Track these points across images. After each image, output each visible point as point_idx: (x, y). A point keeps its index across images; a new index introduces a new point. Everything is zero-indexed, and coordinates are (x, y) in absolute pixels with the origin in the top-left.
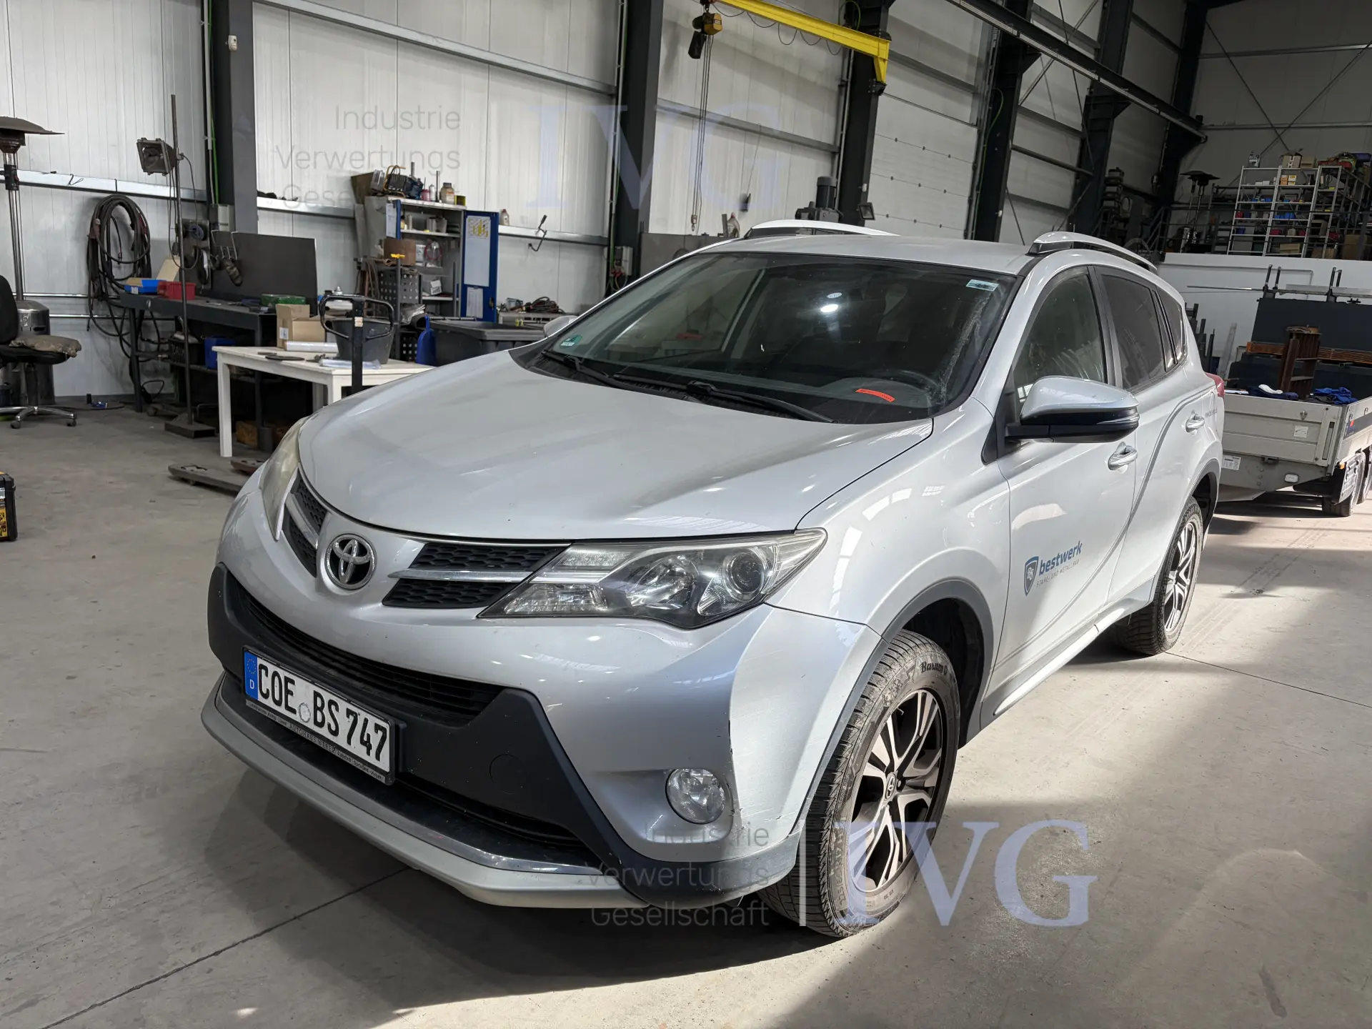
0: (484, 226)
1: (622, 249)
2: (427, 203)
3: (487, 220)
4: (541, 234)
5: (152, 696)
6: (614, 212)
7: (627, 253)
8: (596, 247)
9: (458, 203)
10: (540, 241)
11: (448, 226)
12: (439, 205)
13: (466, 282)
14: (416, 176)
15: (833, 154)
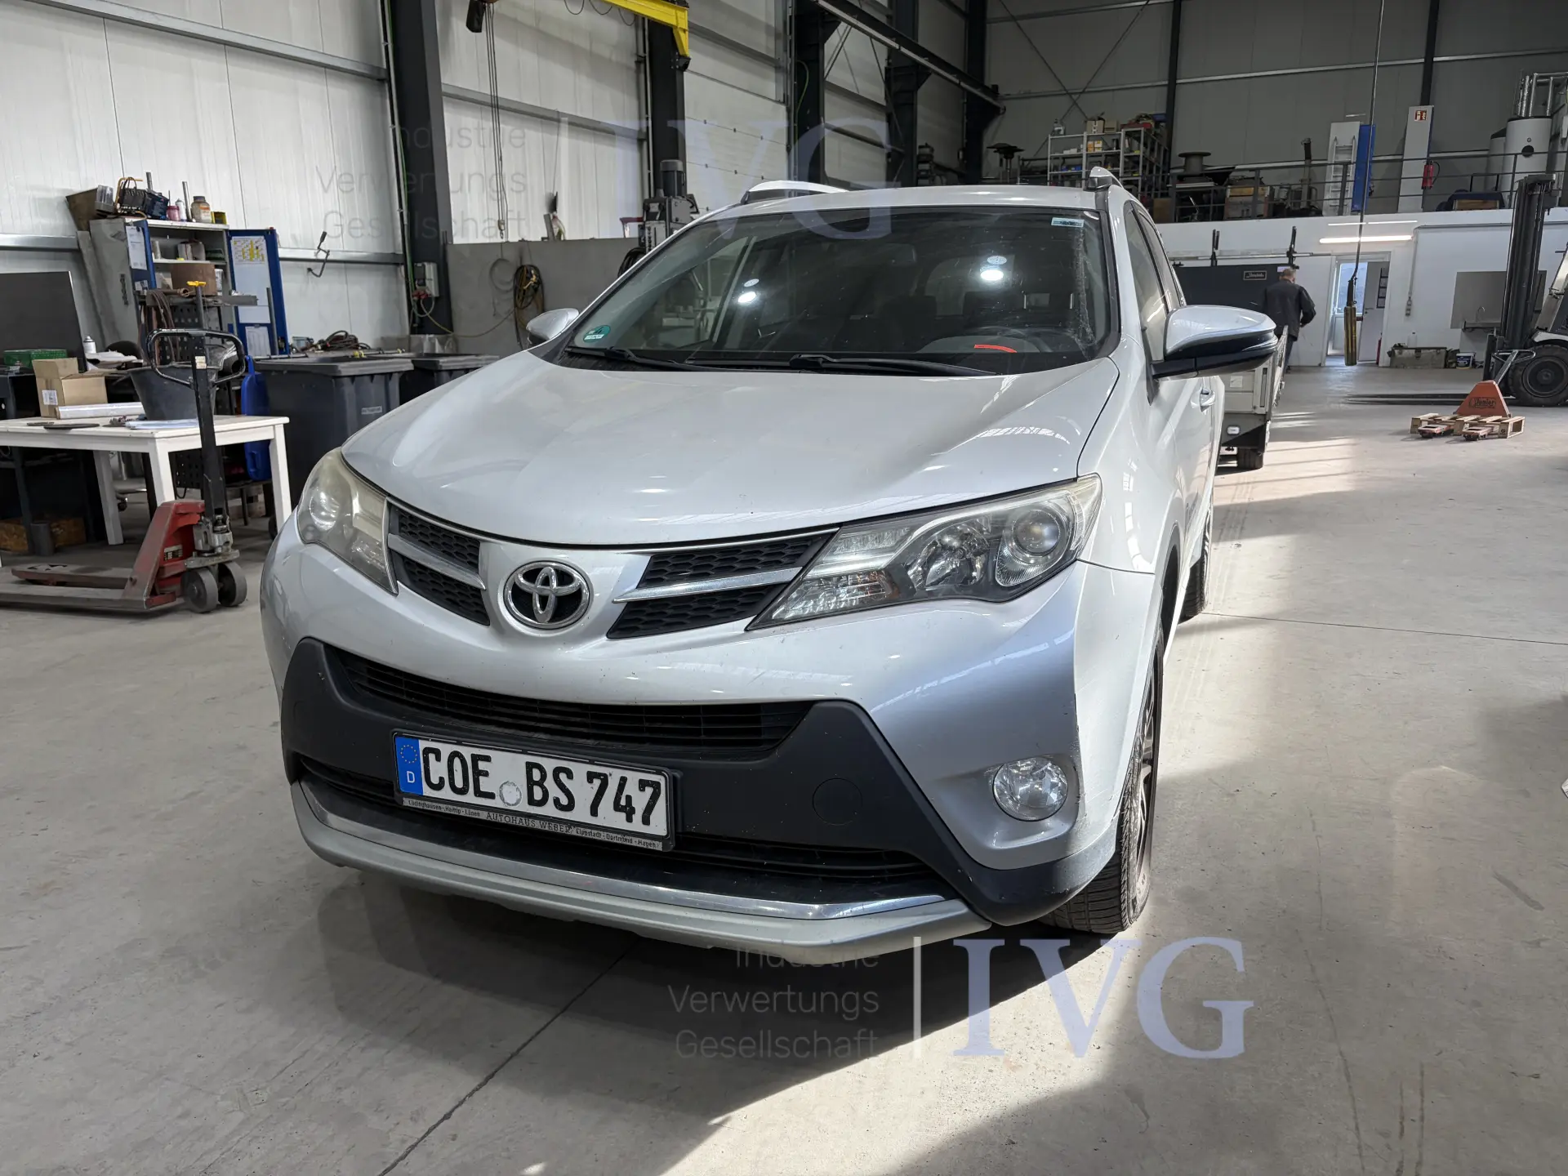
0: (257, 248)
1: (424, 266)
2: (176, 224)
3: (261, 241)
4: (322, 256)
5: (121, 855)
6: (406, 222)
7: (430, 270)
8: (391, 267)
9: (217, 222)
10: (322, 264)
11: (206, 252)
12: (194, 225)
13: (242, 320)
14: (156, 189)
15: (640, 142)
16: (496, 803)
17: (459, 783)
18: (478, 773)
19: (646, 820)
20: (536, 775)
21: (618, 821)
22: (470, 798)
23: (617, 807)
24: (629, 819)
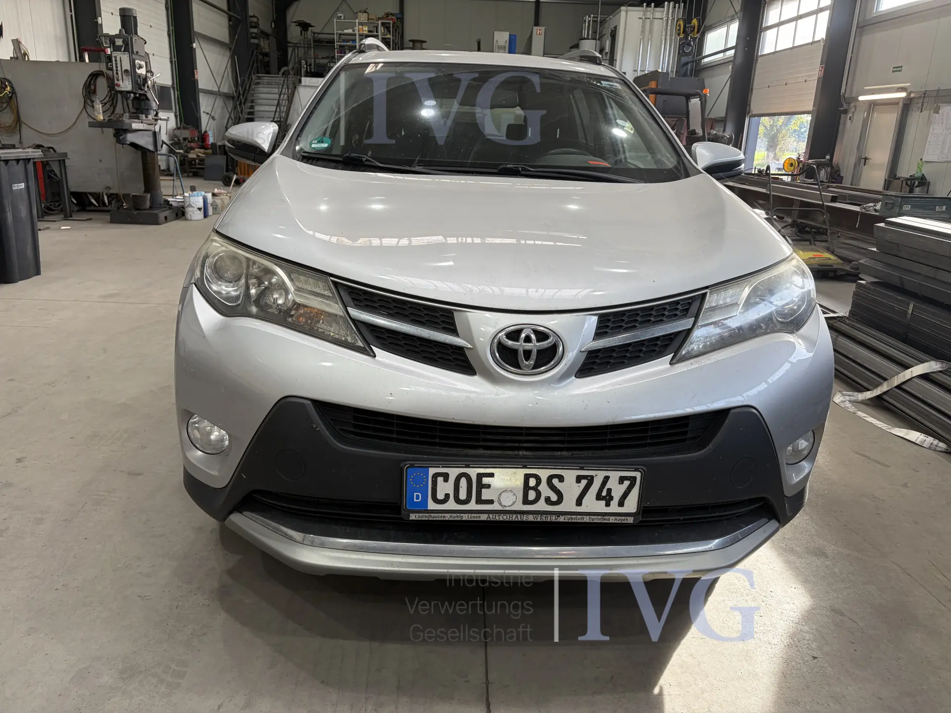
16: (495, 507)
17: (463, 495)
18: (481, 486)
19: (621, 504)
20: (532, 482)
21: (600, 507)
22: (472, 506)
23: (599, 497)
24: (608, 505)
